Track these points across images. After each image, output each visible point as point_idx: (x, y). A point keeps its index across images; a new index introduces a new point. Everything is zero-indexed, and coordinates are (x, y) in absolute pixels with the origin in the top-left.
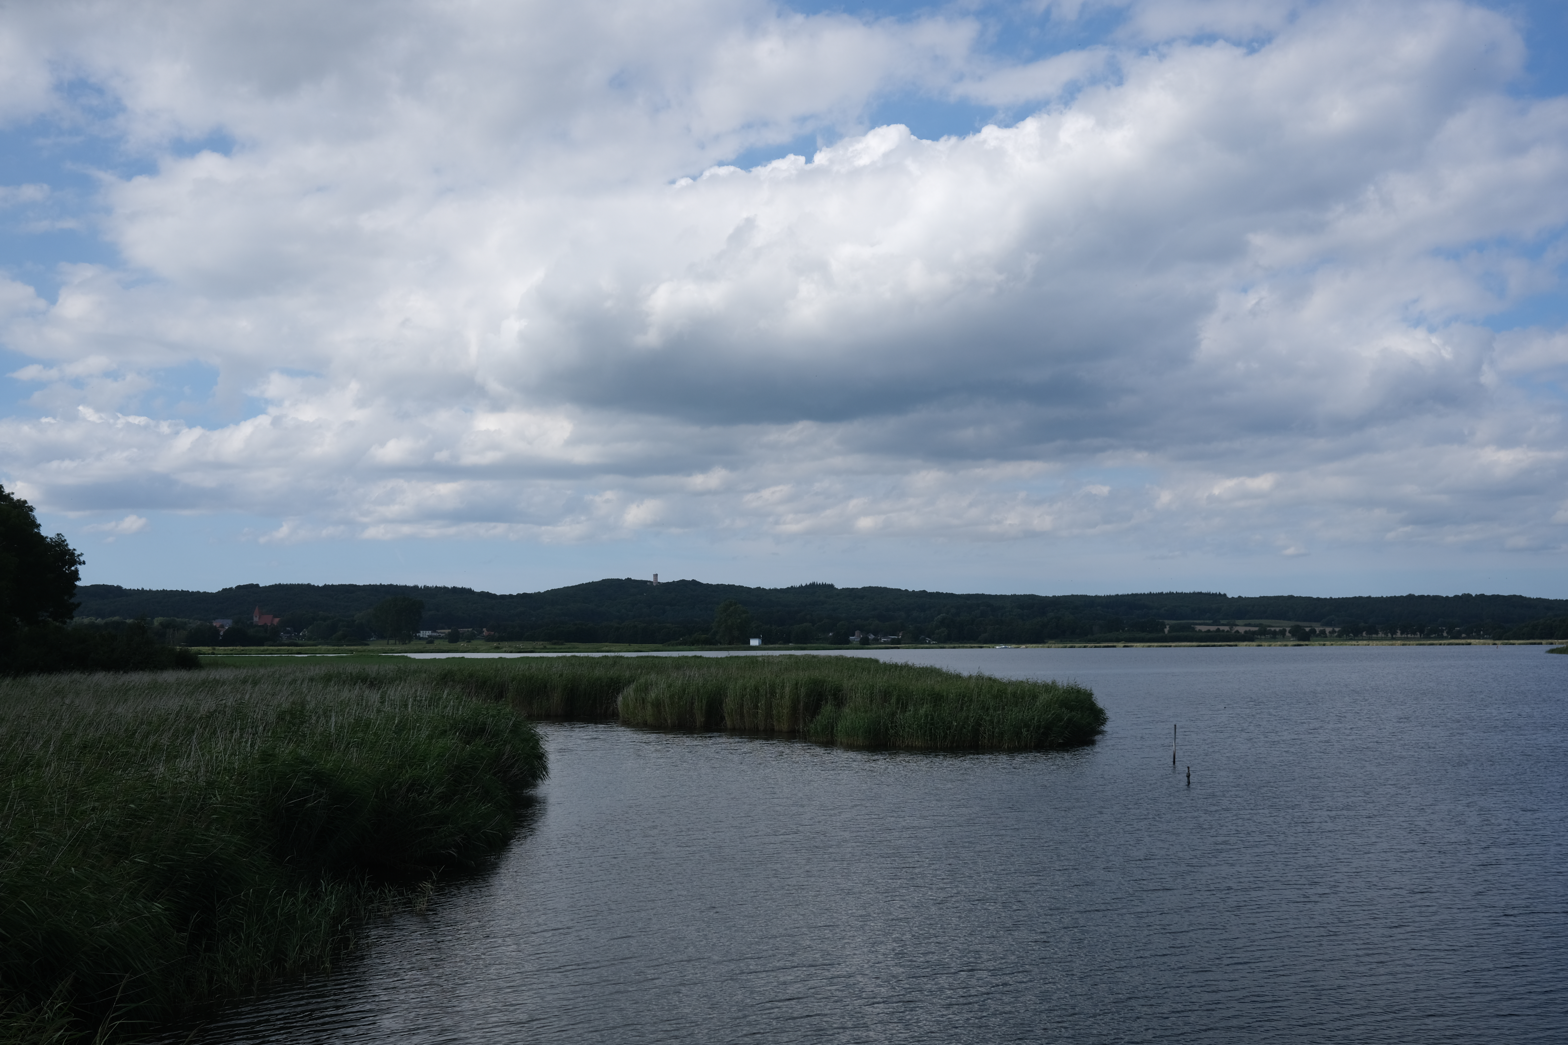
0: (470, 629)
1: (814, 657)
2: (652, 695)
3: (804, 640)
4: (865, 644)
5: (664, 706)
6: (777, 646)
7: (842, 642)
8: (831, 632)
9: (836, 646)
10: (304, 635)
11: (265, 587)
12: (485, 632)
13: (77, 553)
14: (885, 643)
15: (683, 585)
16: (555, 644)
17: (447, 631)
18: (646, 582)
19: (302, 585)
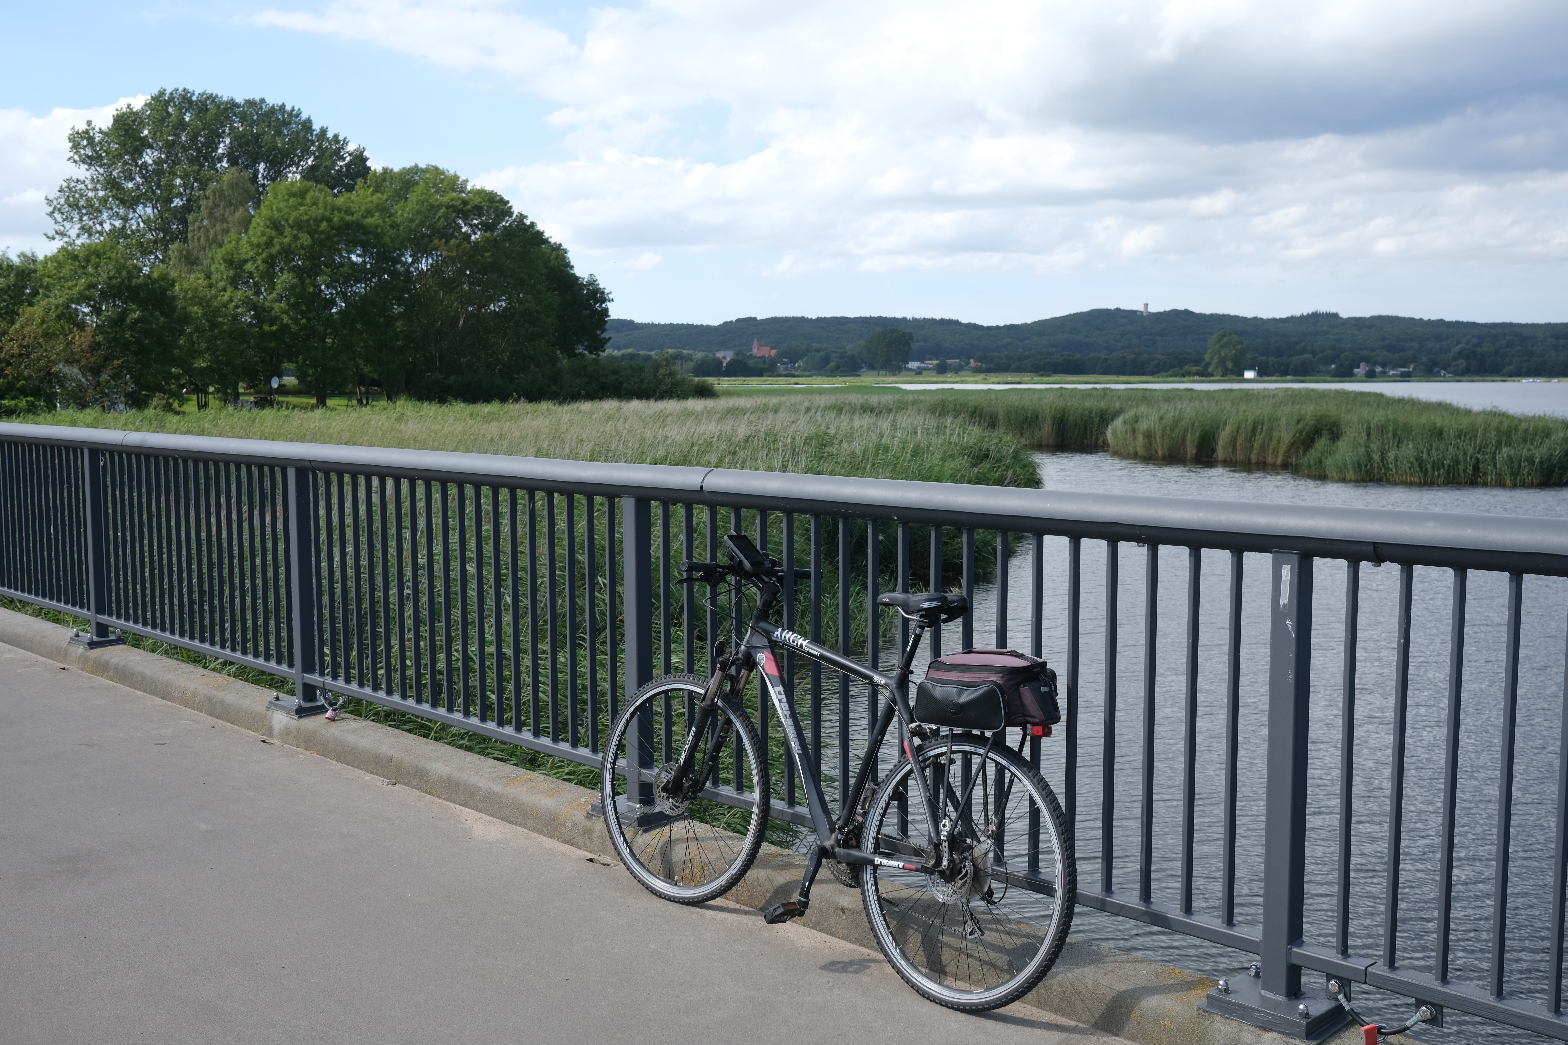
0: (958, 361)
1: (1313, 390)
2: (1143, 426)
3: (1303, 372)
4: (1371, 376)
5: (1155, 438)
6: (1273, 378)
7: (1345, 373)
8: (1333, 363)
9: (1338, 379)
10: (799, 366)
11: (762, 320)
12: (972, 363)
13: (606, 291)
14: (1393, 375)
15: (1175, 314)
16: (1042, 375)
17: (935, 362)
18: (1135, 312)
19: (797, 318)
